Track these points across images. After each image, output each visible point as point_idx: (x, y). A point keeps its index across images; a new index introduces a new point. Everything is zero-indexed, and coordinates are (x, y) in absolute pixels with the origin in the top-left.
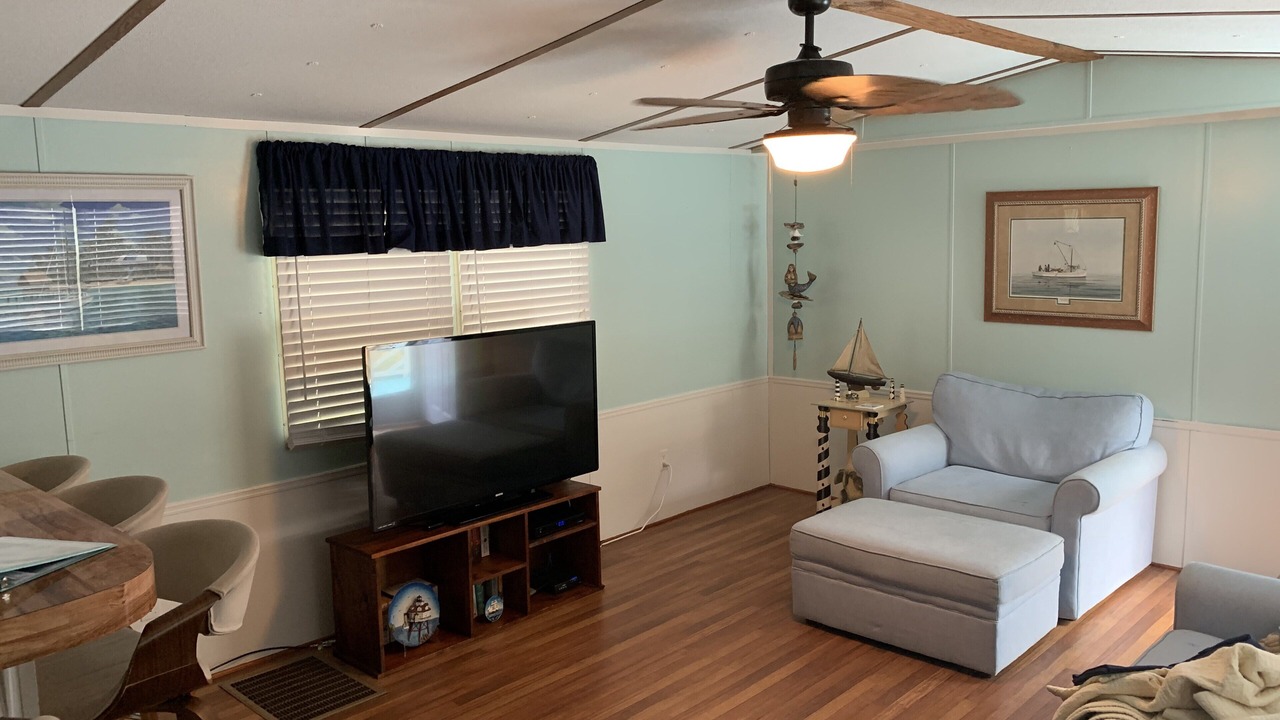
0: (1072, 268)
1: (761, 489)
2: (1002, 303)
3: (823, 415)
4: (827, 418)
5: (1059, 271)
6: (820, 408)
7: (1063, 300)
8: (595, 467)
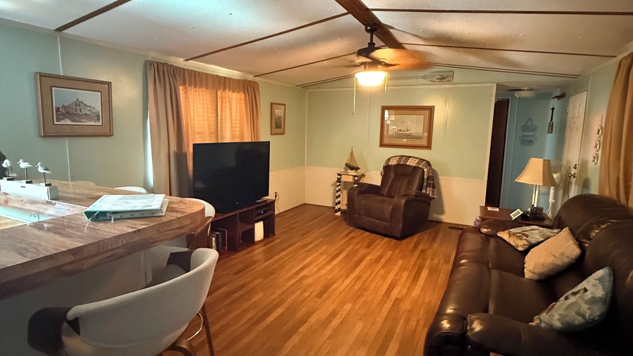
0: (408, 130)
1: (302, 205)
2: (386, 141)
3: (339, 177)
4: (340, 178)
5: (404, 131)
6: (338, 175)
7: (405, 140)
8: (268, 195)
